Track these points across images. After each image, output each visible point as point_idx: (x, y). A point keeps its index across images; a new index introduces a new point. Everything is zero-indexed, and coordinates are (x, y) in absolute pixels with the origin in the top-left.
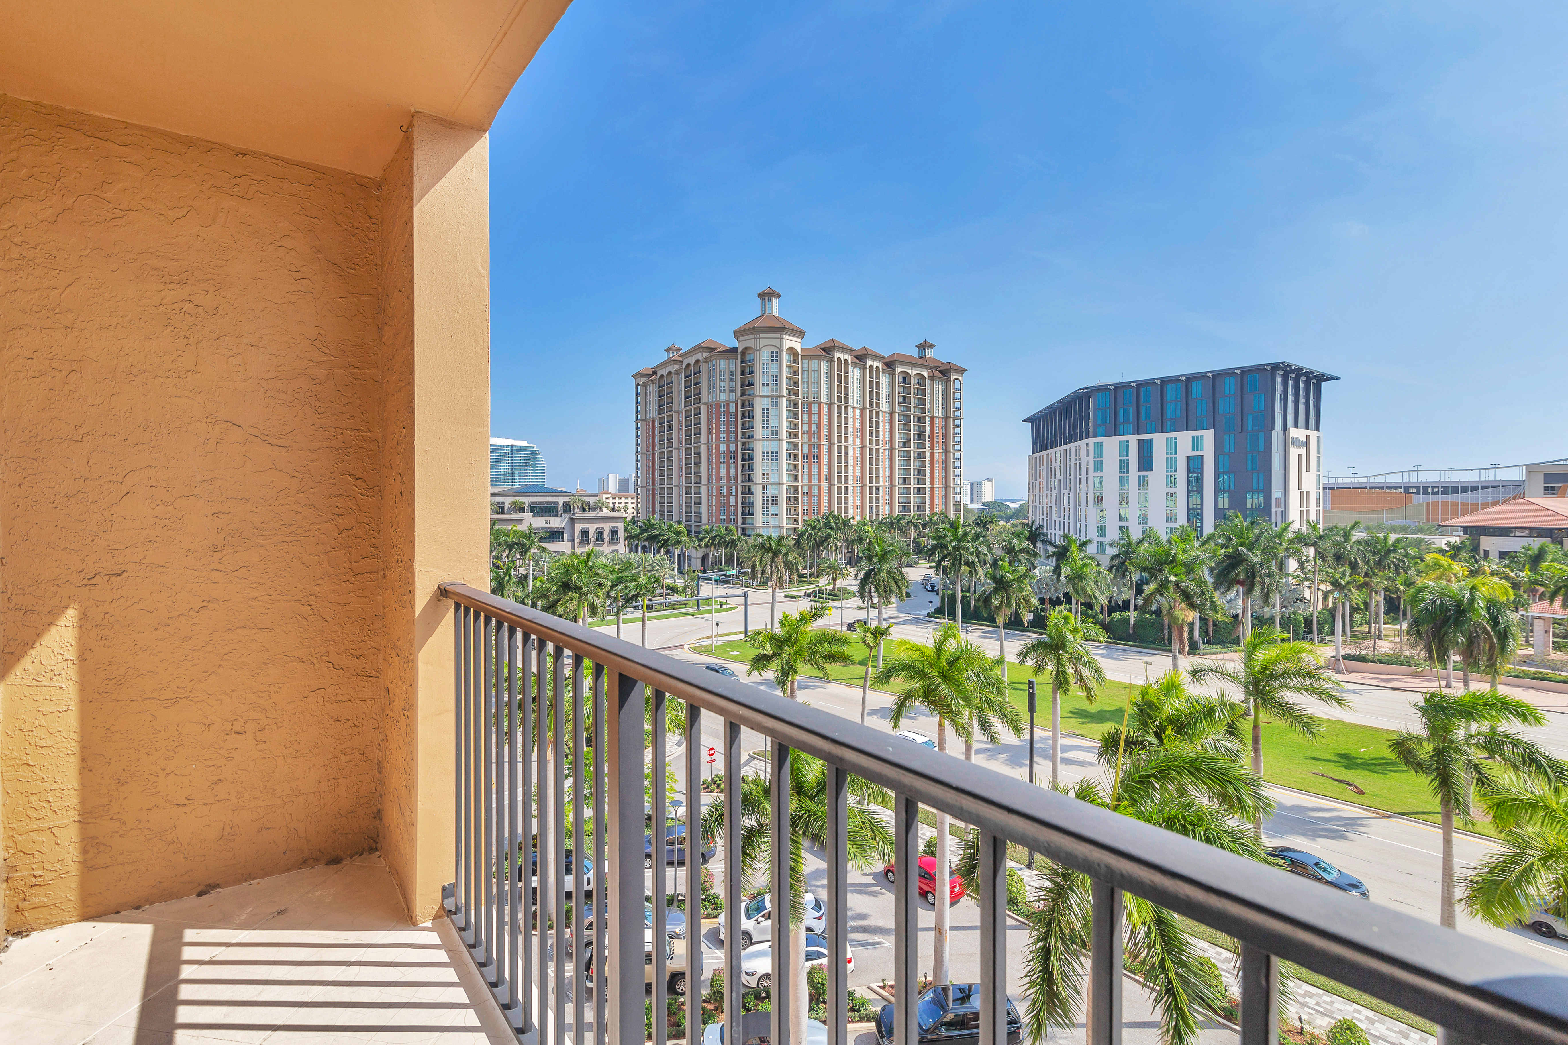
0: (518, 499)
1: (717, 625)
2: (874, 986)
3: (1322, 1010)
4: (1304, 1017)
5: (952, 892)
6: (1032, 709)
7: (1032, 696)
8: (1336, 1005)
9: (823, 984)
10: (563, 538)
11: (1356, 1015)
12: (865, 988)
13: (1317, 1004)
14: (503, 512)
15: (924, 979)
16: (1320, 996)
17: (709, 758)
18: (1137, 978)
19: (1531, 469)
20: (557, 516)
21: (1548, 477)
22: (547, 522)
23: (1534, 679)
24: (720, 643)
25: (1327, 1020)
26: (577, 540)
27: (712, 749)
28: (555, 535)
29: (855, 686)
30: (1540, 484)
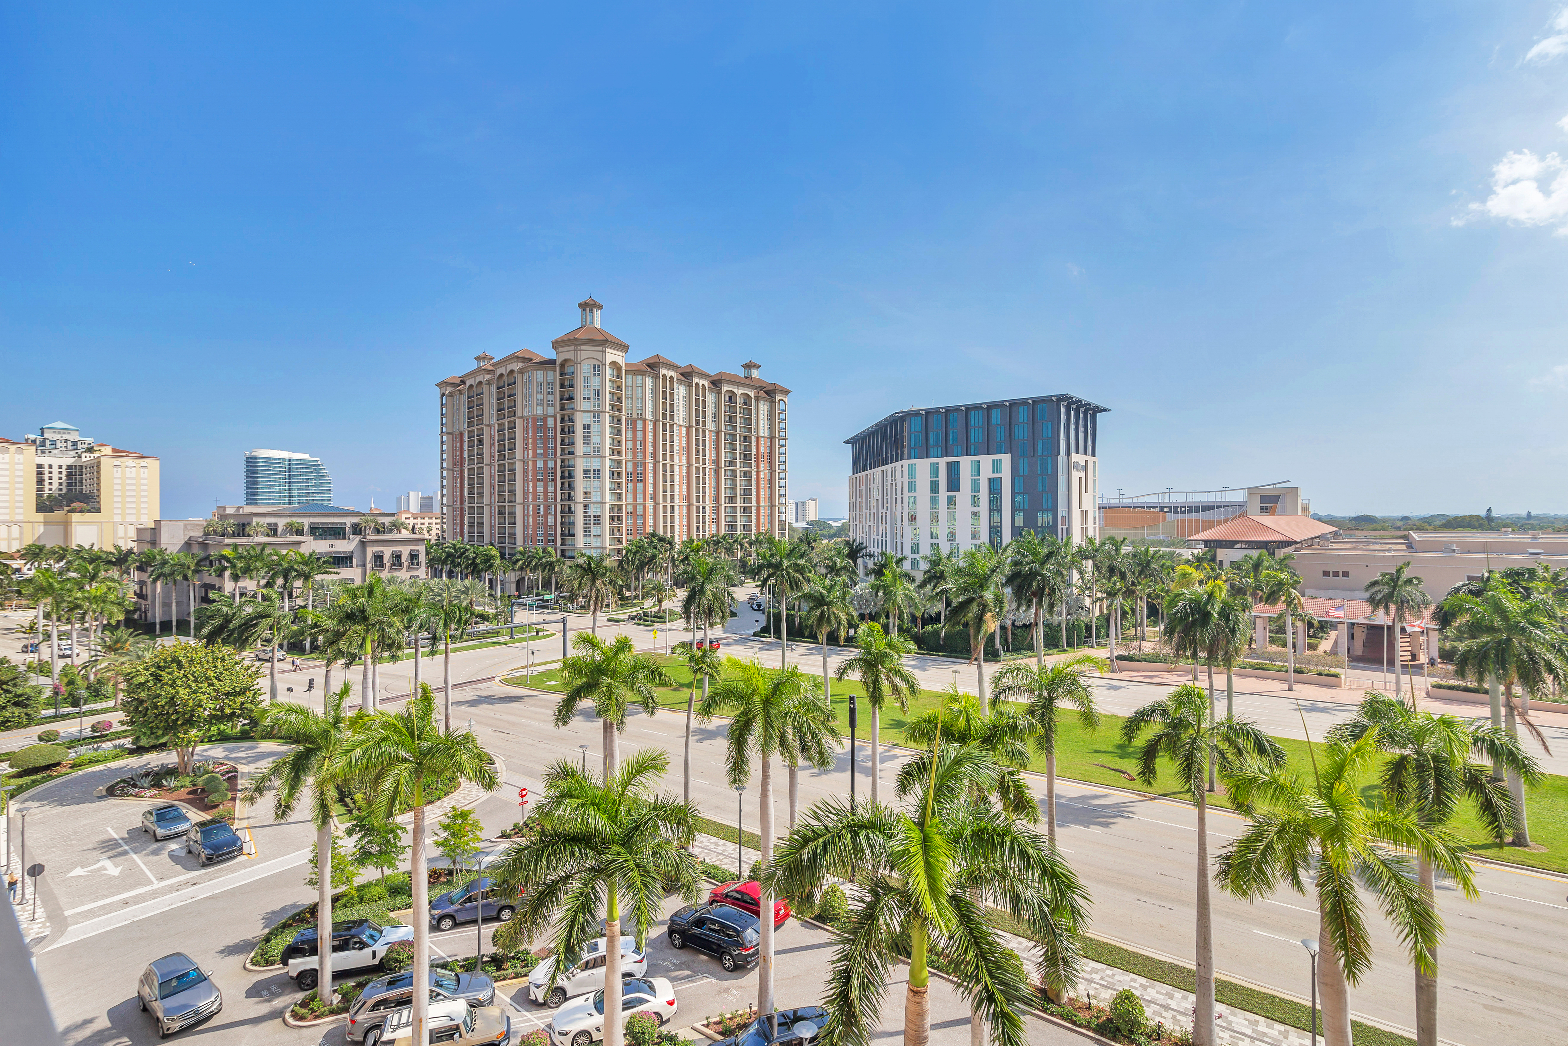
0: (294, 519)
1: (533, 653)
2: (698, 1025)
3: (1105, 983)
4: (1092, 993)
5: (777, 914)
6: (853, 724)
7: (852, 711)
8: (1117, 977)
9: (643, 1033)
10: (351, 562)
11: (1132, 984)
12: (689, 1029)
13: (1102, 978)
14: (275, 534)
15: (748, 1010)
16: (1103, 971)
17: (520, 800)
18: (951, 978)
19: (1252, 491)
20: (344, 538)
21: (1264, 499)
22: (331, 546)
23: (1257, 669)
24: (535, 673)
25: (1110, 991)
26: (369, 566)
27: (525, 789)
28: (342, 560)
29: (681, 710)
30: (1257, 504)
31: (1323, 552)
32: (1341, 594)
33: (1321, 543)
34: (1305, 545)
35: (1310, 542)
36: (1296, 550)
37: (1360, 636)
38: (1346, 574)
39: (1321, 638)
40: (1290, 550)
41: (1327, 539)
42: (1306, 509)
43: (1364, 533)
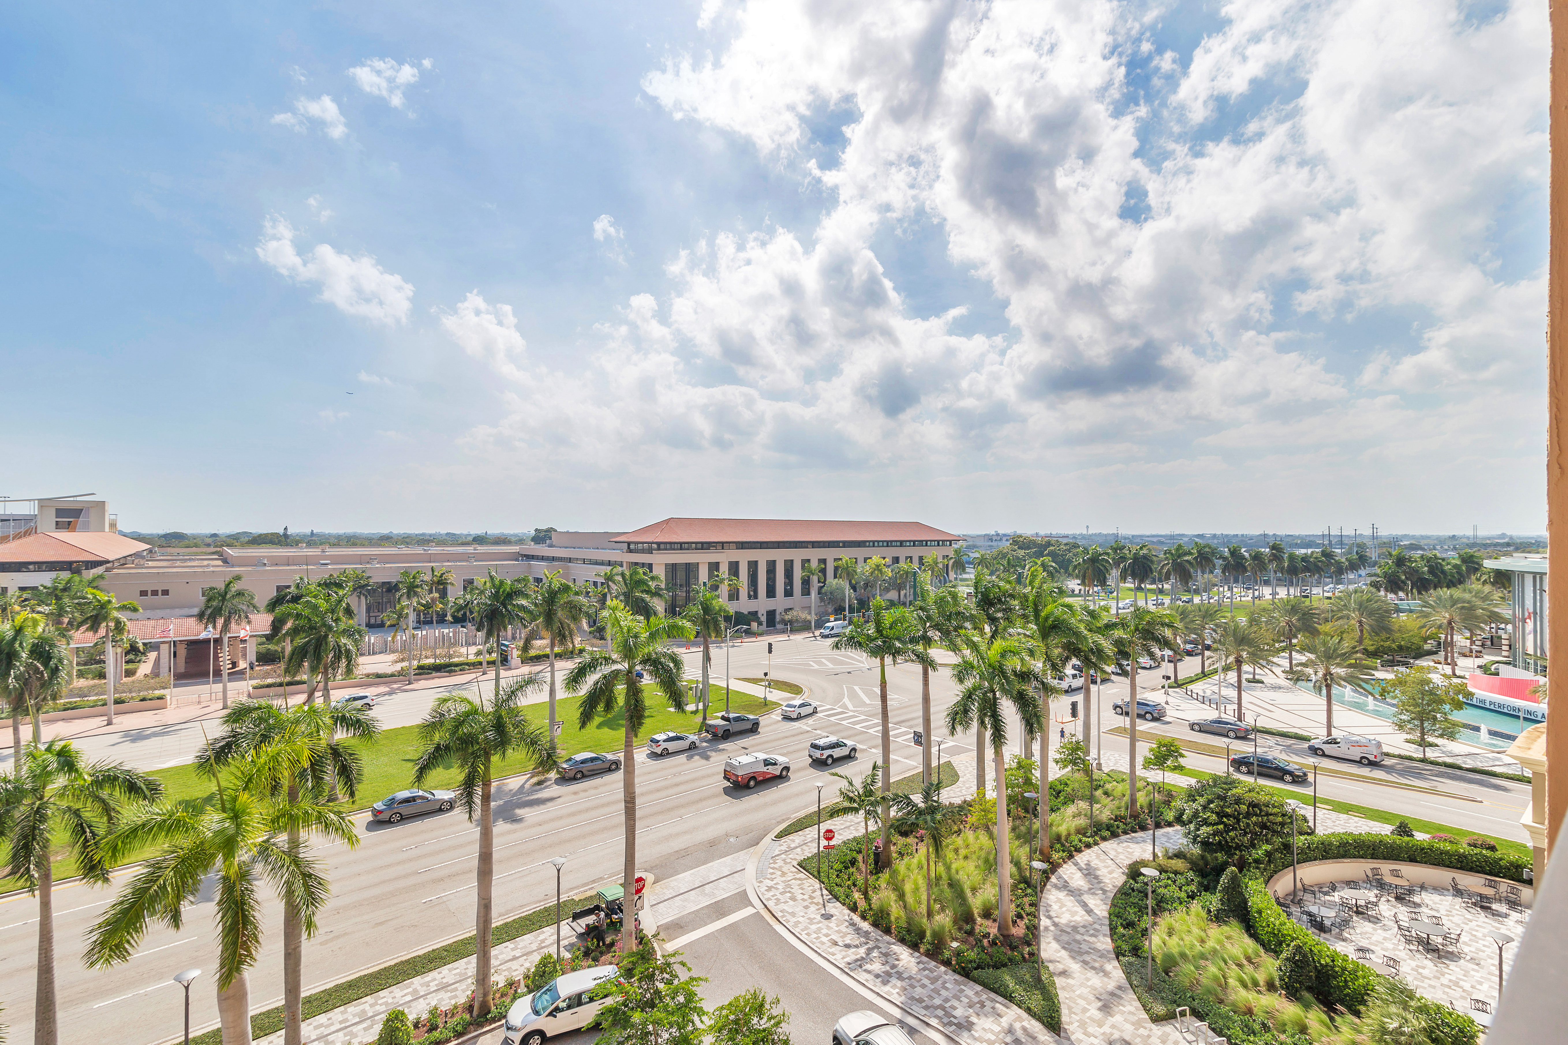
19: (43, 503)
21: (60, 512)
23: (64, 710)
30: (51, 518)
31: (140, 571)
32: (160, 613)
33: (136, 561)
34: (116, 564)
35: (123, 562)
36: (107, 570)
37: (182, 652)
38: (166, 592)
39: (139, 661)
40: (100, 570)
41: (143, 557)
42: (113, 525)
43: (177, 550)
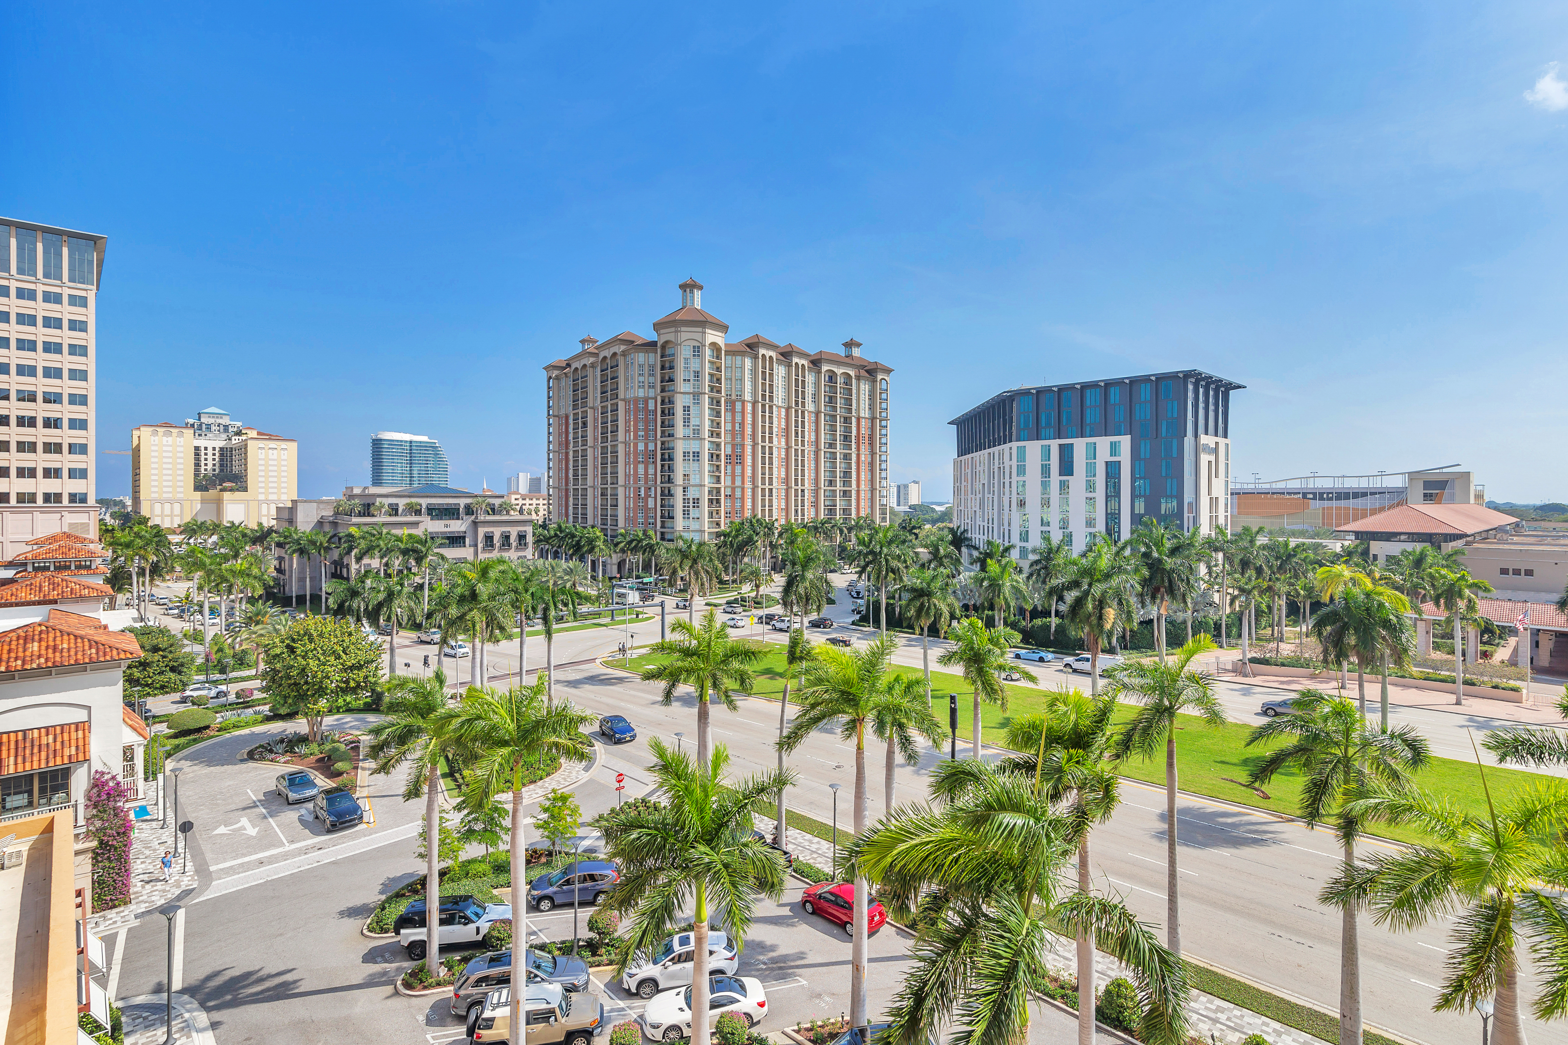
0: (414, 500)
1: (632, 636)
2: (788, 1030)
3: (1232, 1025)
4: (1217, 1034)
5: (871, 920)
6: (953, 725)
7: (953, 712)
8: (1246, 1019)
9: (733, 1034)
10: (464, 543)
11: (1264, 1028)
12: (779, 1033)
13: (1229, 1019)
14: (396, 514)
15: (840, 1019)
16: (1231, 1010)
17: (617, 785)
18: (1056, 1003)
19: (1413, 476)
20: (458, 519)
21: (1427, 484)
22: (446, 526)
24: (634, 656)
25: (1238, 1035)
26: (480, 546)
27: (621, 775)
28: (456, 540)
29: (776, 700)
30: (1420, 491)
31: (1501, 547)
32: (1523, 595)
33: (1499, 536)
34: (1478, 538)
35: (1484, 536)
36: (1467, 544)
37: (1547, 645)
38: (1529, 573)
39: (1498, 645)
40: (1459, 544)
41: (1506, 532)
42: (1479, 497)
43: (1552, 525)
